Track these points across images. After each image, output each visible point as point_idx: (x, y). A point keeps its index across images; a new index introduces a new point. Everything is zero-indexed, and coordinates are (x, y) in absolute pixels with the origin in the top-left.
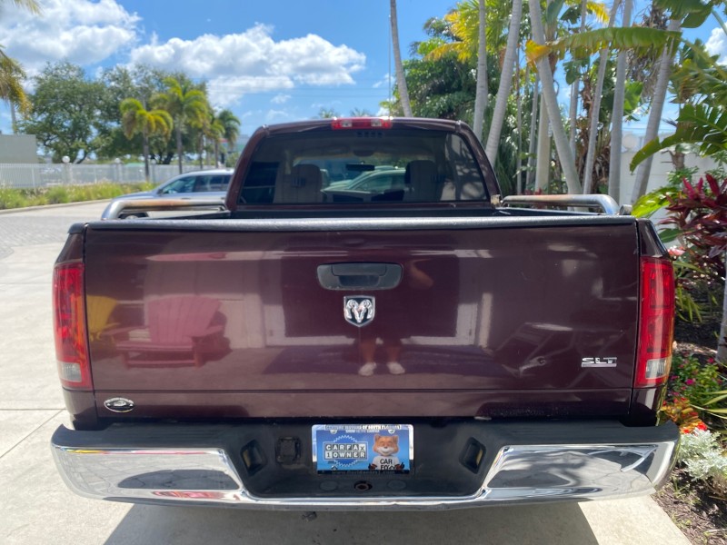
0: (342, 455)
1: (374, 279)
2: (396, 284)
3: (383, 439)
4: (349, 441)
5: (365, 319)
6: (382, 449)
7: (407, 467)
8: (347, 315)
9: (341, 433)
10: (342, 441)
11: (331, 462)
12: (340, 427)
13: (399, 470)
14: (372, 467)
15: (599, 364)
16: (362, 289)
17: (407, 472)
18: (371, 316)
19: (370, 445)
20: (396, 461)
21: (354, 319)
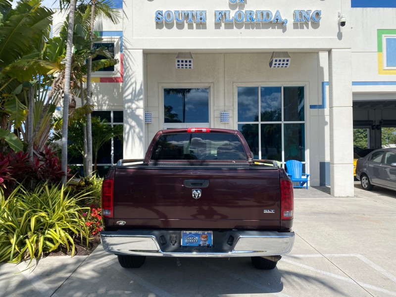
0: (190, 241)
1: (201, 184)
2: (208, 185)
3: (203, 236)
4: (193, 236)
5: (198, 196)
6: (203, 239)
7: (211, 246)
8: (193, 195)
9: (190, 233)
10: (190, 237)
11: (187, 243)
12: (190, 232)
13: (208, 246)
14: (200, 245)
15: (269, 212)
16: (197, 187)
17: (211, 247)
18: (200, 195)
19: (199, 238)
20: (207, 243)
21: (195, 196)
